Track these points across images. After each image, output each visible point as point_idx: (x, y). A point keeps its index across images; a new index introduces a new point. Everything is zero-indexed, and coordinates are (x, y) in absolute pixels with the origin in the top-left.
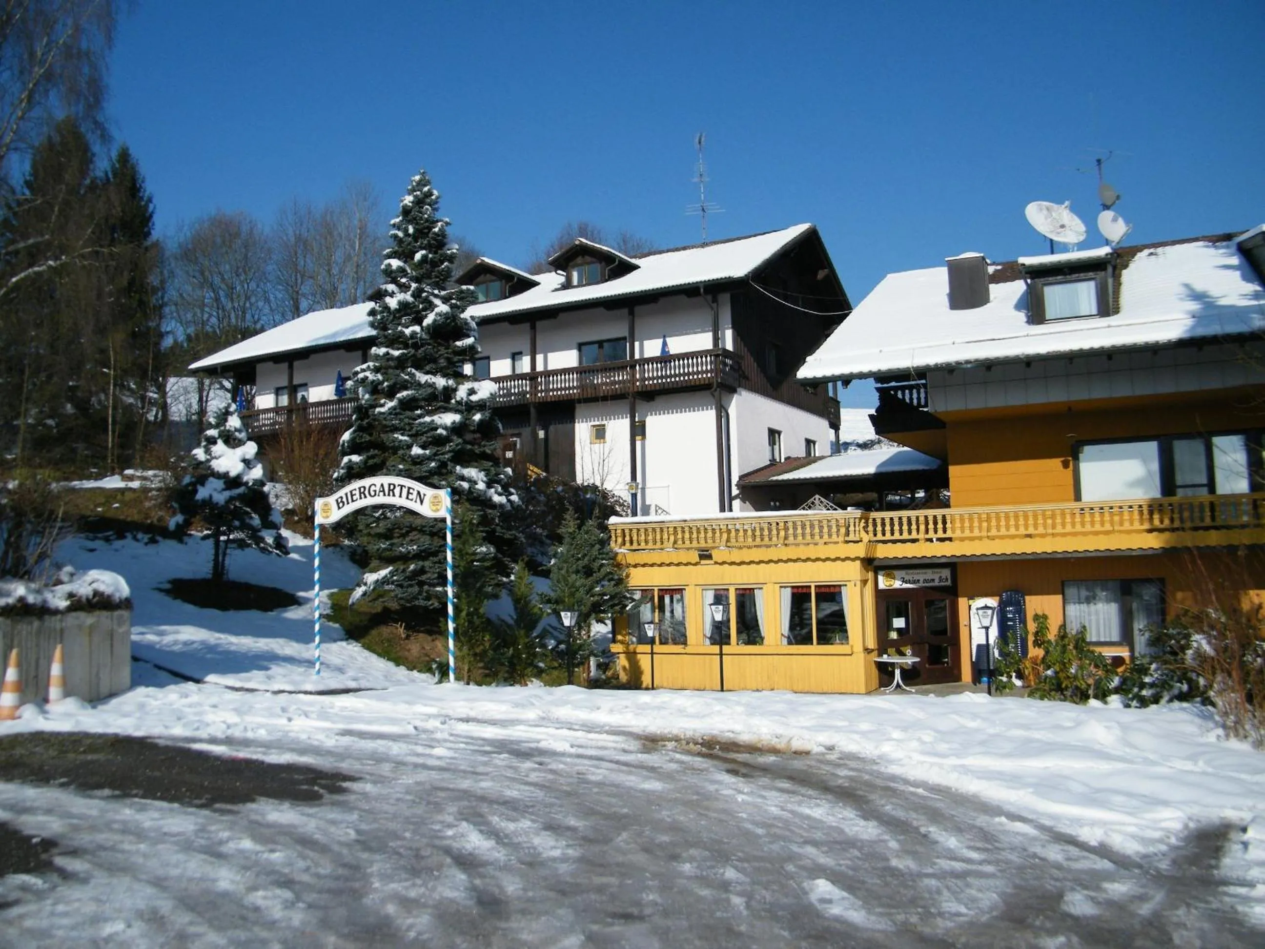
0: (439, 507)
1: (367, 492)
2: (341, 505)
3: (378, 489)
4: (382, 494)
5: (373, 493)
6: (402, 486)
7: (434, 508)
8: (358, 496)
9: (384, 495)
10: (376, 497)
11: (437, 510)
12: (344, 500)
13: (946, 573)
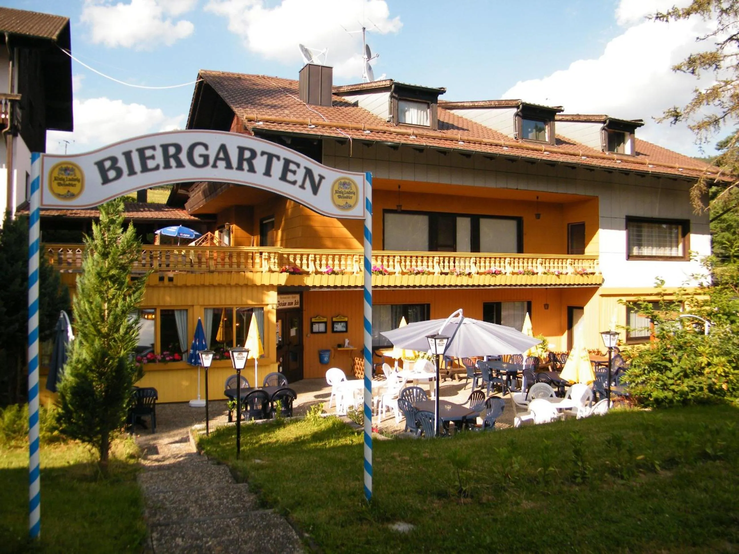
0: (351, 202)
1: (183, 157)
2: (112, 174)
3: (212, 154)
4: (222, 164)
5: (200, 161)
6: (271, 157)
7: (342, 202)
8: (160, 159)
9: (229, 166)
10: (209, 168)
11: (349, 207)
12: (122, 163)
13: (297, 297)
